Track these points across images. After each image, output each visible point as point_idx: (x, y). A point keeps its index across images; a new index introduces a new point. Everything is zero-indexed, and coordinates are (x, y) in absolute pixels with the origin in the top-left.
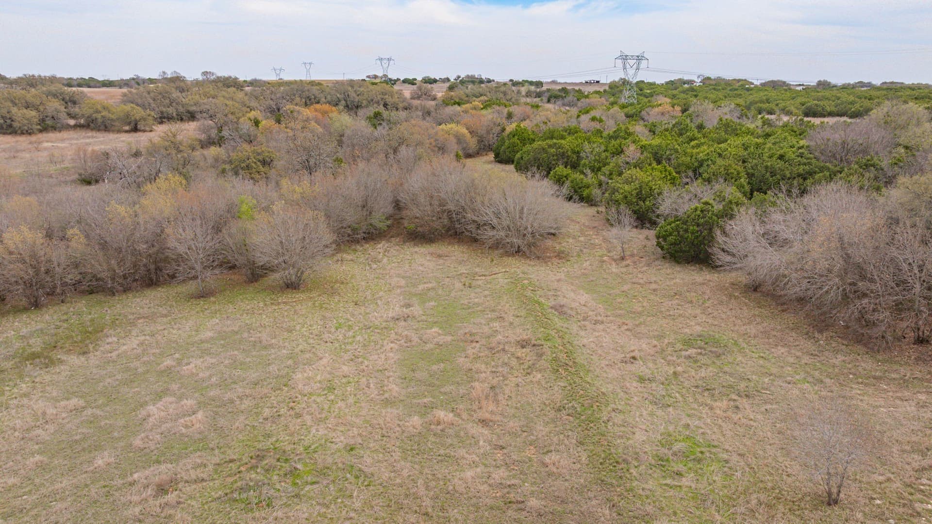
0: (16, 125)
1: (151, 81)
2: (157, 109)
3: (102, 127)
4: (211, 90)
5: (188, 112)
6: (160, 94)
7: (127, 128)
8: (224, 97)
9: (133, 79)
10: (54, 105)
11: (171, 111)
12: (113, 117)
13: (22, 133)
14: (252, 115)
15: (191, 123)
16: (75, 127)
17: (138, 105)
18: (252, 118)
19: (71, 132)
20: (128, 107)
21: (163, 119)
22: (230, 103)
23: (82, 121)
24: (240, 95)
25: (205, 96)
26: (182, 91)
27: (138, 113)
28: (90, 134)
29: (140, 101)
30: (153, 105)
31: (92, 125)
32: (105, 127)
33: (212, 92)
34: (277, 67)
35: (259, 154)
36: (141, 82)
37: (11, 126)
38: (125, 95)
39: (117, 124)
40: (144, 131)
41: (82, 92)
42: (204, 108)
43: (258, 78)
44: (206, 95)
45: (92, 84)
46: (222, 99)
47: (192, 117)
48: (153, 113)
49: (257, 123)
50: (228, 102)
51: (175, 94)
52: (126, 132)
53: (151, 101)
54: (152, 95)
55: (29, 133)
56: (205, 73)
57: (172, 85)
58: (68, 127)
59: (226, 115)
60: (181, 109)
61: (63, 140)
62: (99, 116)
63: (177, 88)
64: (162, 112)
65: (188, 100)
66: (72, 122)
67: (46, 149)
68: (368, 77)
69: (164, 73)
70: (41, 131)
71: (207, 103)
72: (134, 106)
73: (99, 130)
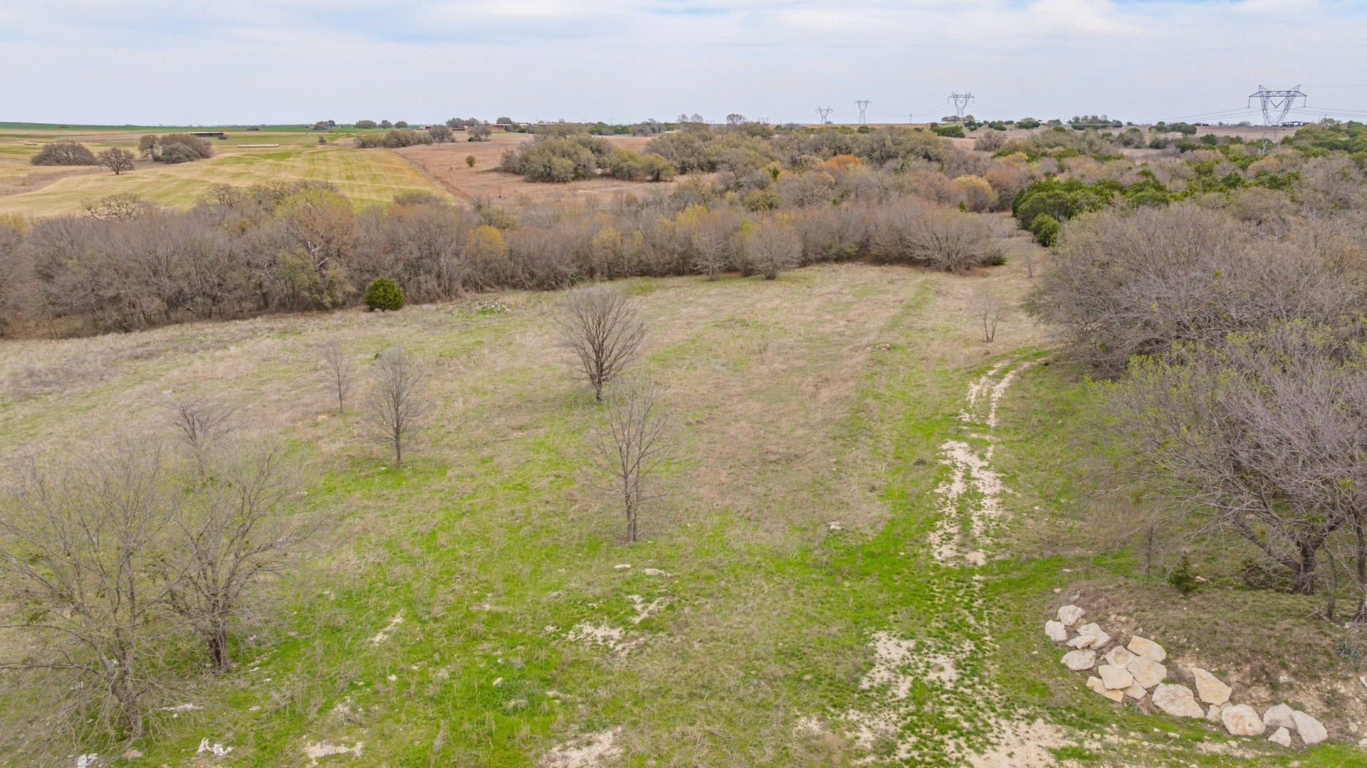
0: (554, 173)
1: (669, 127)
2: (679, 159)
3: (627, 176)
4: (733, 137)
5: (709, 162)
6: (683, 143)
7: (649, 178)
8: (746, 146)
9: (649, 124)
10: (586, 154)
11: (693, 160)
12: (637, 165)
13: (559, 182)
14: (772, 165)
15: (711, 174)
16: (602, 176)
17: (661, 154)
18: (772, 168)
19: (599, 181)
20: (652, 157)
21: (683, 170)
22: (752, 152)
23: (608, 170)
24: (765, 144)
25: (728, 145)
26: (705, 140)
27: (662, 162)
28: (616, 183)
29: (663, 150)
30: (675, 155)
31: (618, 175)
32: (629, 176)
33: (735, 141)
34: (824, 107)
35: (768, 198)
36: (657, 129)
37: (549, 174)
38: (649, 144)
39: (640, 173)
40: (666, 181)
41: (607, 141)
42: (725, 158)
43: (795, 122)
44: (730, 145)
45: (604, 130)
46: (744, 148)
47: (712, 167)
48: (675, 163)
49: (775, 173)
50: (749, 152)
51: (698, 143)
52: (649, 181)
53: (674, 151)
54: (675, 143)
55: (564, 181)
56: (731, 117)
57: (696, 133)
58: (595, 176)
59: (746, 166)
60: (702, 159)
61: (594, 188)
62: (624, 165)
63: (700, 137)
64: (683, 163)
65: (711, 149)
66: (599, 171)
67: (581, 195)
68: (945, 119)
69: (684, 116)
70: (573, 179)
71: (729, 153)
72: (658, 155)
73: (624, 180)
